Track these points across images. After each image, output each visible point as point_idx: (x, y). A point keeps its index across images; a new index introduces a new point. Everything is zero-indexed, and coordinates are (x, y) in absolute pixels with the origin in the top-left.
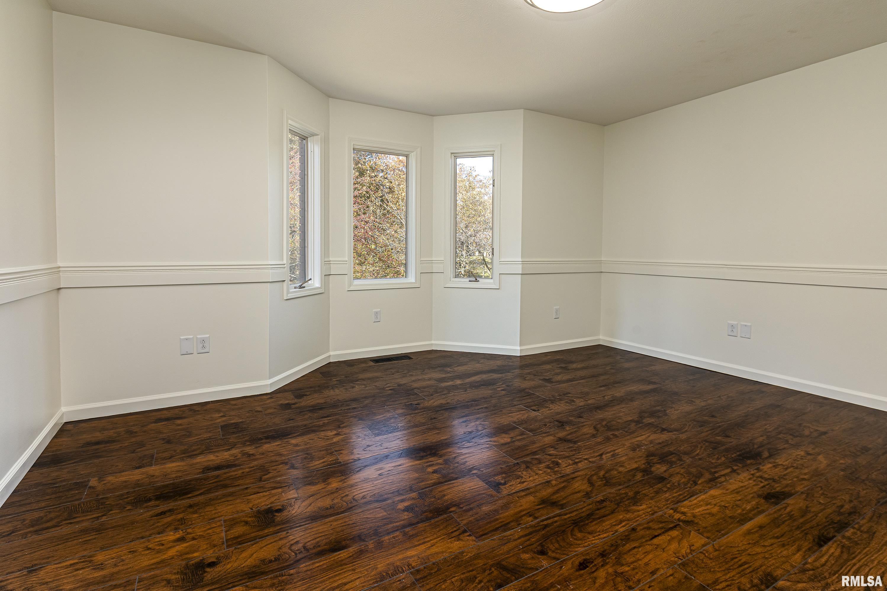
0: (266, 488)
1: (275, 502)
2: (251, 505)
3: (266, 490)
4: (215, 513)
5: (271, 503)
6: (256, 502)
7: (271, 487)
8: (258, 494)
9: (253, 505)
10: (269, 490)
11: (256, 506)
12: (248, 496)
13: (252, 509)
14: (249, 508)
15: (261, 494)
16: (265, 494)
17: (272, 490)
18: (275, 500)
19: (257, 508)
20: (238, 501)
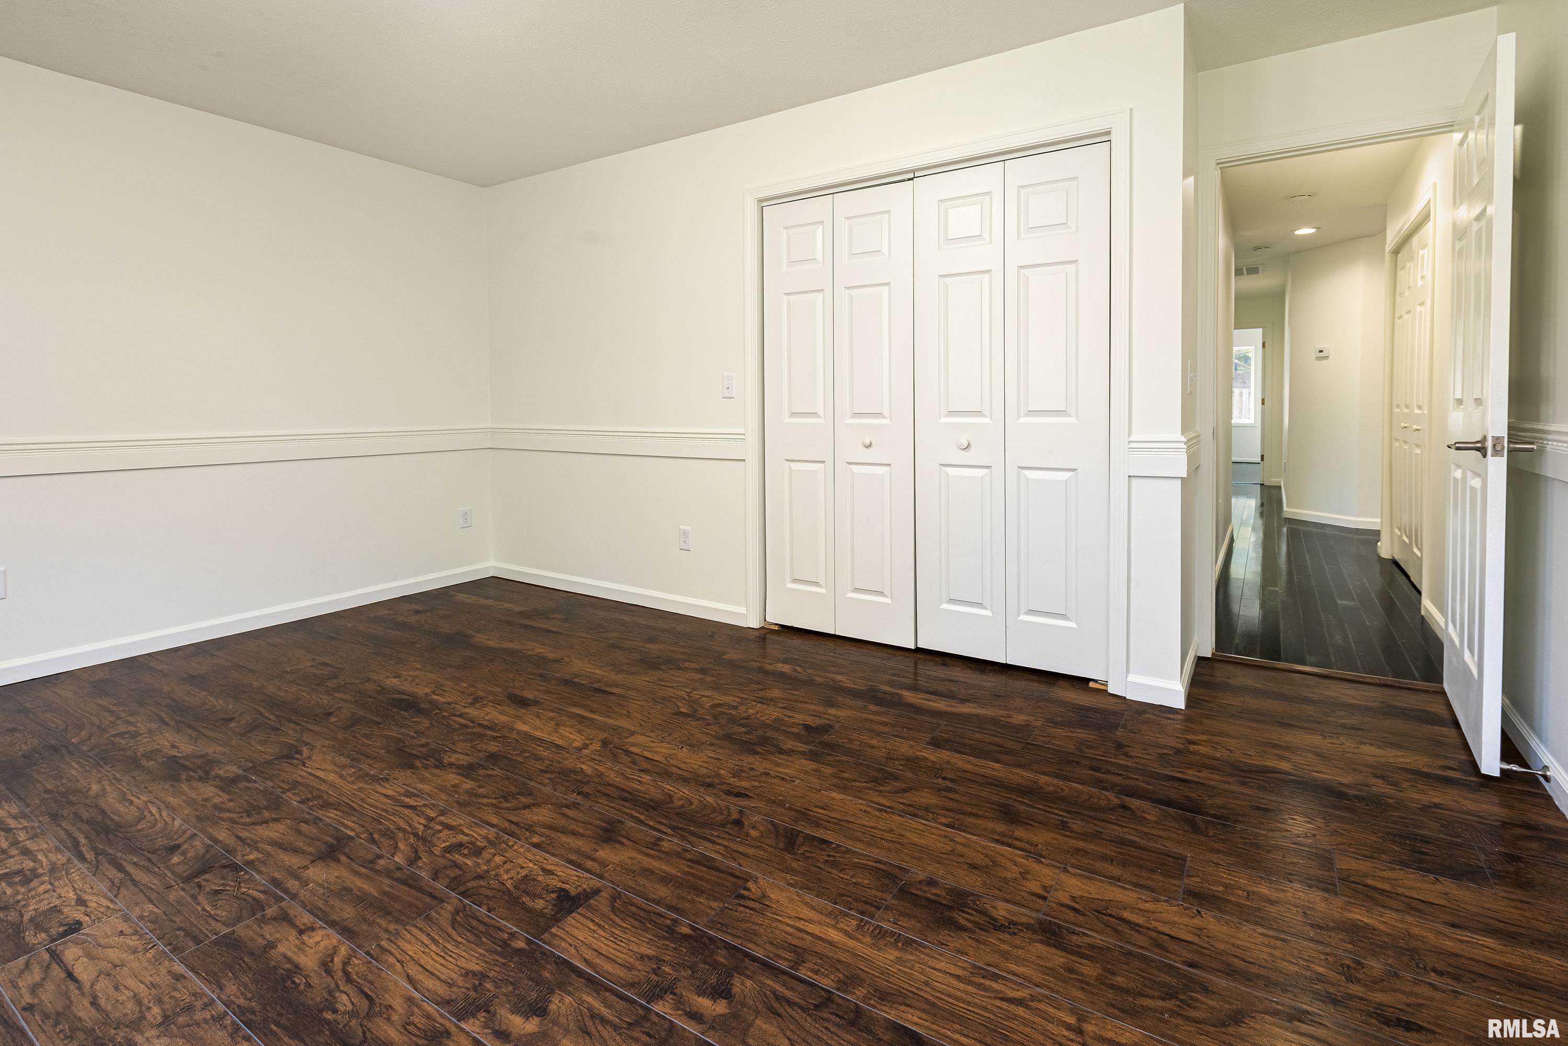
0: (1151, 938)
1: (1150, 899)
2: (1197, 921)
3: (1153, 934)
4: (1275, 948)
5: (1158, 901)
6: (1185, 920)
7: (1139, 932)
8: (1173, 934)
9: (1192, 917)
10: (1148, 929)
11: (1188, 912)
12: (1196, 944)
13: (1198, 912)
14: (1202, 917)
15: (1168, 932)
16: (1161, 927)
17: (1140, 926)
18: (1147, 902)
19: (1189, 909)
20: (1221, 946)
